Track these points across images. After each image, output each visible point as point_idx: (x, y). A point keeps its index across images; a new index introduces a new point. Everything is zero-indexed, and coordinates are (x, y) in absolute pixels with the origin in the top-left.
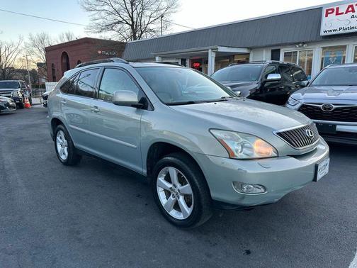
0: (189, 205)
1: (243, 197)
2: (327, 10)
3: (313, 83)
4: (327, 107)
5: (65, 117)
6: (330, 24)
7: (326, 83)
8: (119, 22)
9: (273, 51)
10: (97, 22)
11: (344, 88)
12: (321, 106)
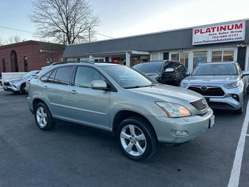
0: (142, 147)
1: (177, 138)
2: (195, 31)
3: (193, 74)
4: (204, 88)
5: (47, 98)
6: (197, 39)
7: (199, 74)
8: (58, 31)
9: (164, 53)
10: (41, 30)
11: (212, 77)
12: (200, 87)
